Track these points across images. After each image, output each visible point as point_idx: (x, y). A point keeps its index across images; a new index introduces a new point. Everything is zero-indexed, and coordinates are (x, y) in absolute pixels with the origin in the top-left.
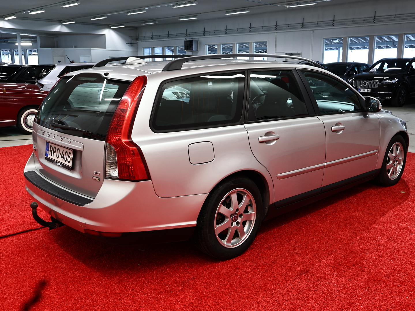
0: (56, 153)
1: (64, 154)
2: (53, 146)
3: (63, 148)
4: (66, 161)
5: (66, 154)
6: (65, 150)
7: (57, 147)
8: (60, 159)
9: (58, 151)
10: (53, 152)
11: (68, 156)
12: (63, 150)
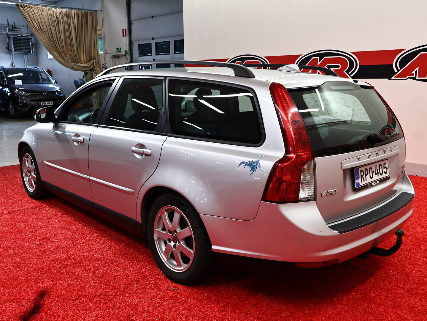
0: (369, 175)
1: (377, 170)
2: (363, 169)
3: (375, 164)
4: (381, 174)
5: (380, 167)
6: (378, 164)
7: (368, 167)
8: (375, 177)
9: (371, 170)
10: (364, 176)
11: (383, 168)
12: (376, 166)
